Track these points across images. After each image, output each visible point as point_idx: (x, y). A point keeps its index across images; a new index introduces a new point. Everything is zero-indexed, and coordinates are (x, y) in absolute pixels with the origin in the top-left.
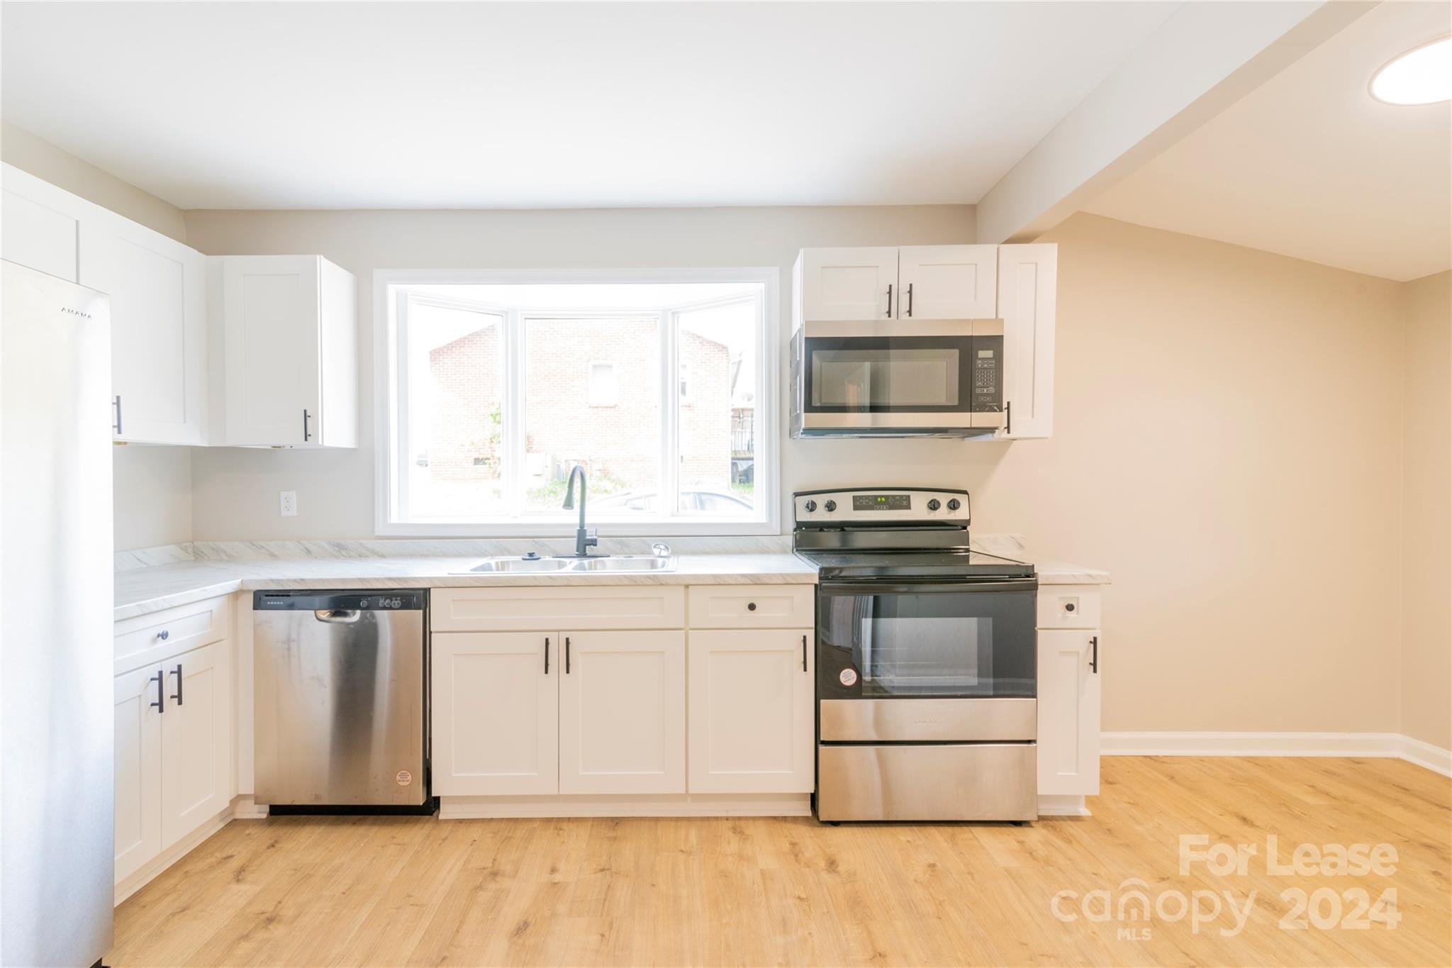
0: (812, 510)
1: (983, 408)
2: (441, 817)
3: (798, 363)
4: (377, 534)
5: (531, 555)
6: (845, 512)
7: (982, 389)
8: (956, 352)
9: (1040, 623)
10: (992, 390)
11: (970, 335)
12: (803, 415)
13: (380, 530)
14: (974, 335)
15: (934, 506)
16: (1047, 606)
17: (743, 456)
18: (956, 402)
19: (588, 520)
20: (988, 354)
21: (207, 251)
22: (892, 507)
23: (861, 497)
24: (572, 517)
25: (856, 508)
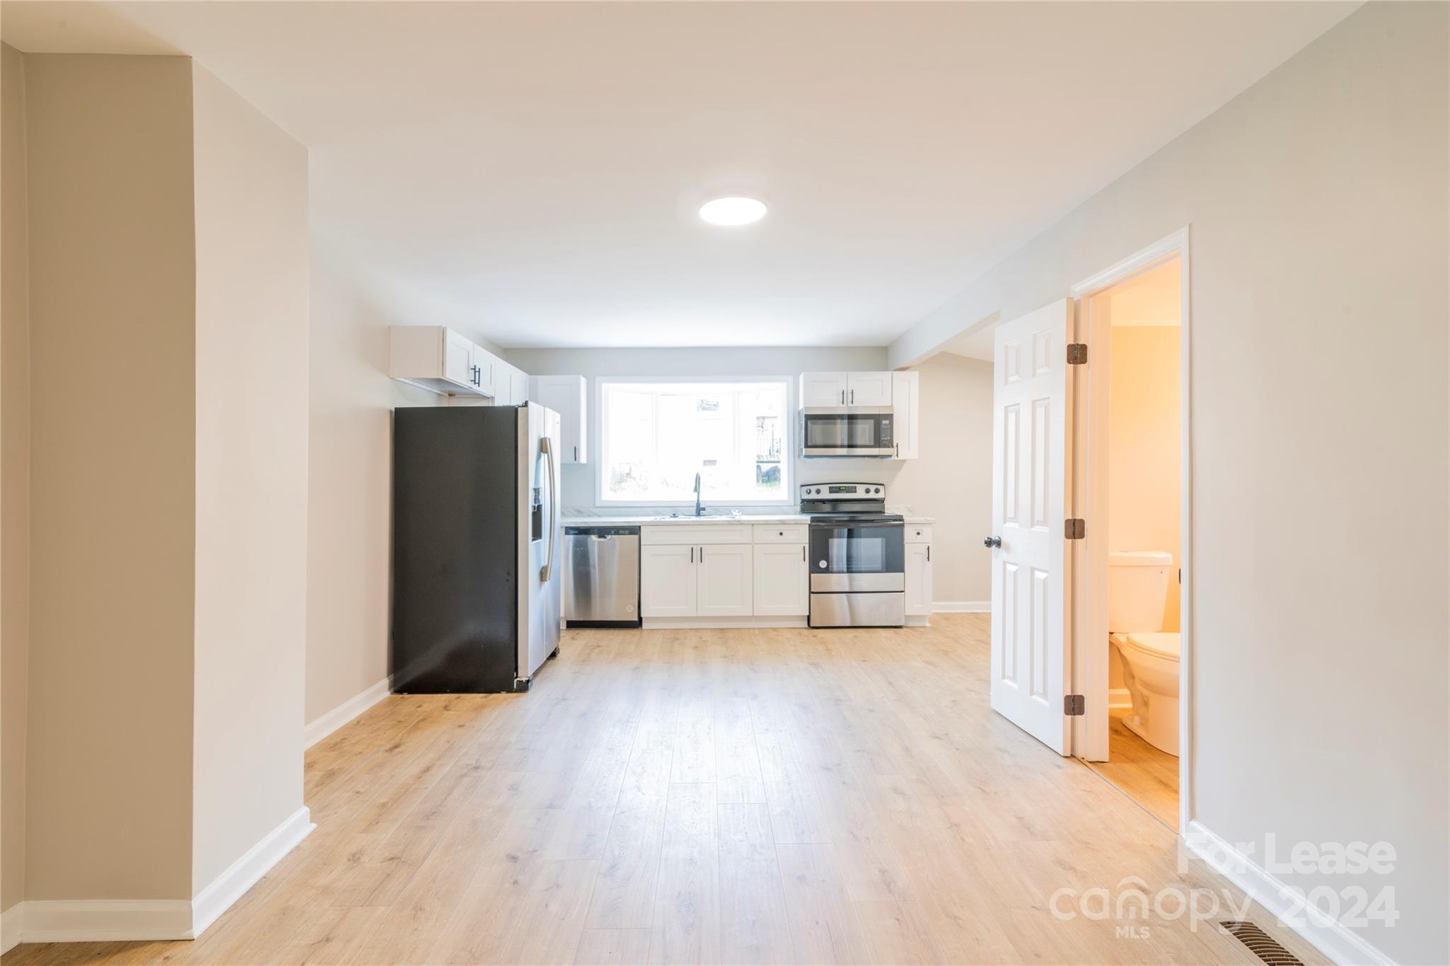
0: (809, 493)
1: (885, 446)
2: (643, 628)
3: (801, 425)
4: (597, 505)
5: (674, 515)
6: (825, 494)
7: (884, 438)
8: (872, 421)
9: (906, 540)
10: (889, 438)
11: (878, 413)
12: (804, 449)
13: (598, 504)
14: (881, 413)
15: (868, 491)
16: (909, 533)
17: (765, 460)
18: (872, 444)
19: (701, 499)
20: (887, 422)
21: (530, 373)
22: (847, 492)
23: (832, 487)
24: (694, 497)
25: (830, 492)
